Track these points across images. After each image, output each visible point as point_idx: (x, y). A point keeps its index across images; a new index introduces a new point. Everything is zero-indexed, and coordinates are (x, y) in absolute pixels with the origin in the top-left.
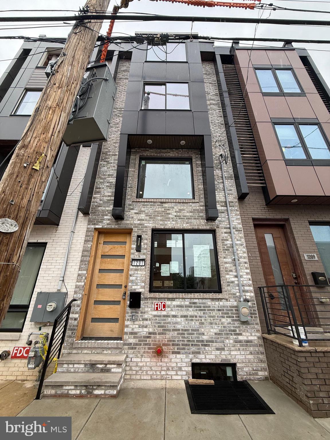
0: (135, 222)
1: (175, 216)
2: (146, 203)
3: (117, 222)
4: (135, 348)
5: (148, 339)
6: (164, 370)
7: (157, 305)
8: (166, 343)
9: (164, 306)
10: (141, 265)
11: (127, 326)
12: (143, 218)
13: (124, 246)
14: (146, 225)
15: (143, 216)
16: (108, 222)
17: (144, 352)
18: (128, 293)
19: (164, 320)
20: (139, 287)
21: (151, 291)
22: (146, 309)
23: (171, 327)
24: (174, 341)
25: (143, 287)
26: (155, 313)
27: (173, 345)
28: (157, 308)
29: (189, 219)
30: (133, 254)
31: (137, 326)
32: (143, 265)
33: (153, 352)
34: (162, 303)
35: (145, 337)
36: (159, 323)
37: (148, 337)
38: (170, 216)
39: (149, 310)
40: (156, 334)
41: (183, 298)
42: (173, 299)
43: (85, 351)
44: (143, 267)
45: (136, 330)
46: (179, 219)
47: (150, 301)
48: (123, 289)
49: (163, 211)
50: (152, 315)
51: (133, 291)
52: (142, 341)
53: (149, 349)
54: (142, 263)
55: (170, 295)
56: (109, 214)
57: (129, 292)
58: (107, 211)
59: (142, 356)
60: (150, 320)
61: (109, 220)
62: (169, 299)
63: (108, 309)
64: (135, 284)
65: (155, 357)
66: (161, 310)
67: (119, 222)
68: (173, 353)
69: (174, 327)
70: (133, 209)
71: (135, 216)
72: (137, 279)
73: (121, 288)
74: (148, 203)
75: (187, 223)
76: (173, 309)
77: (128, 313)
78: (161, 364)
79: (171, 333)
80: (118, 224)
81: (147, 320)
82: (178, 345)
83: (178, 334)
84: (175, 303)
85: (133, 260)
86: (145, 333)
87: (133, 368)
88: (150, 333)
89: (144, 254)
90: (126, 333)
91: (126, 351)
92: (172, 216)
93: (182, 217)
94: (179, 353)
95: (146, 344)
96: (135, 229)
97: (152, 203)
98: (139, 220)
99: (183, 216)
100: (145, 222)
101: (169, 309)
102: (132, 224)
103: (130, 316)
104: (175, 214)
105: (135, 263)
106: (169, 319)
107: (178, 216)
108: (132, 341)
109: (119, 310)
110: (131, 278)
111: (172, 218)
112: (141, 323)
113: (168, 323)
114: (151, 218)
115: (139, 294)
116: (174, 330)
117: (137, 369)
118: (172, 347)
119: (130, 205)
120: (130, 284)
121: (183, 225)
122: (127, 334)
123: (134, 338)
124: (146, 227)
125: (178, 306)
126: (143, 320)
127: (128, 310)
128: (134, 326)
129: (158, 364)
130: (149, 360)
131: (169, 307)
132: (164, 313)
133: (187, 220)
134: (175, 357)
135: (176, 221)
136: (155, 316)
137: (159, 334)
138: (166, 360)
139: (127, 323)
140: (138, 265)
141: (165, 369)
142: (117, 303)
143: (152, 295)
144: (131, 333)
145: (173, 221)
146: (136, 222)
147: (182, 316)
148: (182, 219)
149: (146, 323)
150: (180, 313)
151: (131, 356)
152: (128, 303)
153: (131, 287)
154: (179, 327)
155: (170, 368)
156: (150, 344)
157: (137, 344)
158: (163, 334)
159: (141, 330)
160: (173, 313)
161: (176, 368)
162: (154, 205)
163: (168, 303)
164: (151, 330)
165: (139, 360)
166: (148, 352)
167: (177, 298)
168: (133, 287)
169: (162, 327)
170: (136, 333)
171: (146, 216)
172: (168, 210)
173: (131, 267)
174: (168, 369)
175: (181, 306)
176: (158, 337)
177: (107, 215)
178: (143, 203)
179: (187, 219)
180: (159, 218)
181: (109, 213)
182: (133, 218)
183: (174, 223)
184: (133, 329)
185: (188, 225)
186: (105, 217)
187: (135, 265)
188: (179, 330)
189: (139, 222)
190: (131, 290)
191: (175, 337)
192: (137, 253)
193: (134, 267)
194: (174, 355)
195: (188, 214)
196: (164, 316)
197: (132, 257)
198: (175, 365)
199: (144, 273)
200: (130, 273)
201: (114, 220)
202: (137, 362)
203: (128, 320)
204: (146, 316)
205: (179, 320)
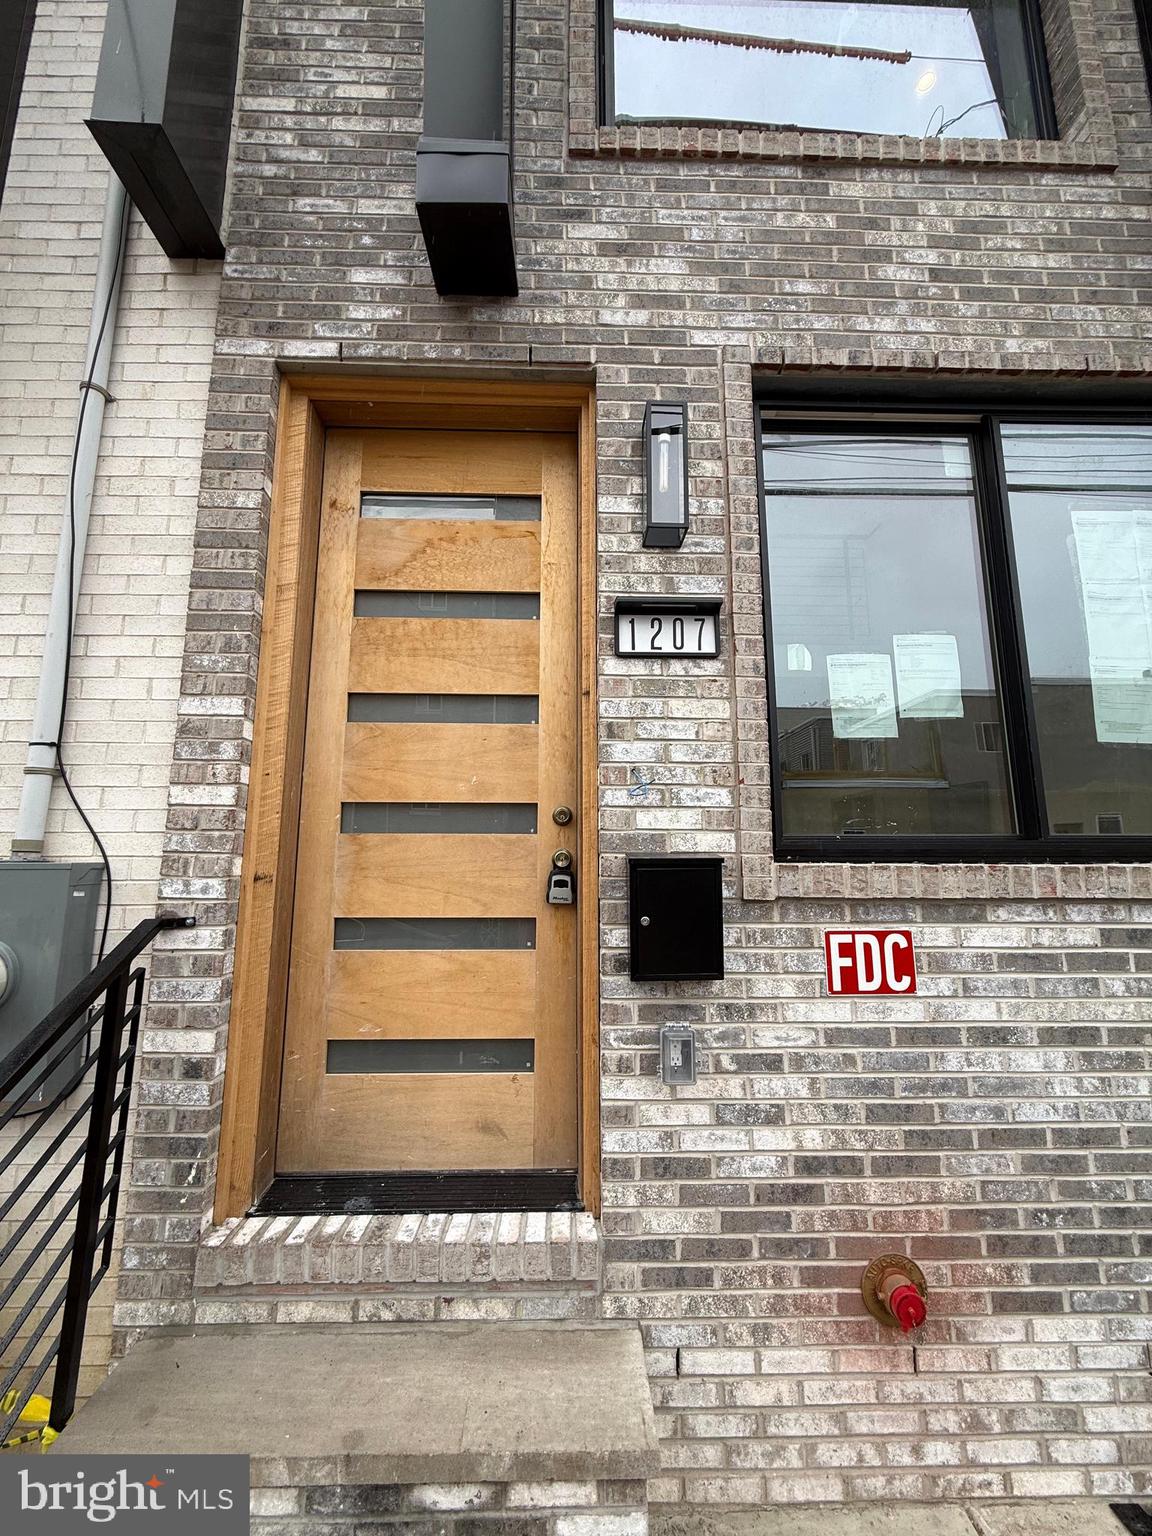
0: (607, 317)
1: (935, 274)
2: (683, 172)
3: (462, 312)
4: (704, 1279)
5: (798, 1210)
6: (945, 1435)
7: (847, 950)
8: (945, 1231)
9: (905, 962)
10: (691, 647)
11: (624, 1116)
12: (674, 285)
13: (524, 525)
14: (699, 338)
15: (667, 271)
16: (385, 313)
17: (777, 1307)
18: (604, 874)
19: (913, 1064)
20: (688, 818)
21: (786, 851)
22: (763, 987)
23: (970, 1114)
24: (1002, 1218)
25: (731, 821)
26: (839, 1012)
27: (999, 1246)
28: (849, 975)
29: (1044, 296)
30: (620, 563)
31: (702, 1114)
32: (709, 647)
33: (844, 1304)
34: (881, 937)
35: (768, 1194)
36: (874, 1087)
37: (799, 1194)
38: (889, 271)
39: (789, 990)
40: (860, 1173)
41: (1045, 902)
42: (971, 909)
43: (303, 1311)
44: (711, 668)
45: (694, 1144)
46: (968, 295)
47: (785, 927)
49: (831, 238)
50: (808, 1025)
51: (643, 851)
52: (755, 1222)
53: (812, 1278)
54: (698, 636)
55: (954, 880)
56: (389, 256)
57: (615, 860)
58: (372, 223)
59: (762, 1334)
60: (798, 1063)
61: (389, 296)
62: (936, 908)
63: (449, 977)
64: (654, 798)
65: (861, 1337)
66: (885, 989)
67: (481, 316)
68: (1006, 1304)
69: (998, 1112)
70: (579, 215)
71: (608, 273)
72: (664, 758)
74: (702, 172)
75: (1032, 330)
76: (979, 980)
77: (618, 1015)
78: (913, 1386)
79: (977, 1164)
80: (470, 333)
81: (773, 1064)
82: (1036, 1246)
83: (1031, 1165)
84: (985, 937)
85: (629, 608)
86: (772, 1161)
87: (703, 1425)
88: (809, 1165)
89: (706, 566)
90: (621, 1169)
91: (631, 1303)
92: (905, 274)
93: (987, 283)
94: (1049, 1305)
95: (783, 1249)
96: (615, 375)
97: (736, 172)
98: (639, 300)
99: (997, 275)
100: (694, 317)
101: (944, 984)
102: (584, 337)
103: (639, 1039)
104: (932, 257)
105: (640, 635)
106: (954, 1058)
107: (956, 276)
108: (670, 1221)
110: (621, 751)
111: (912, 293)
112: (734, 1087)
113: (945, 1086)
114: (734, 287)
115: (708, 870)
116: (994, 1139)
117: (733, 1427)
118: (990, 1266)
119: (558, 183)
120: (616, 796)
121: (999, 345)
122: (628, 1175)
123: (688, 1198)
124: (704, 356)
125: (1009, 961)
126: (748, 1064)
127: (618, 988)
128: (677, 1116)
129: (895, 1391)
130: (816, 1359)
131: (940, 964)
132: (907, 1012)
133: (1029, 309)
134: (1019, 1336)
135: (940, 313)
136: (834, 1036)
137: (884, 1168)
138: (954, 1358)
139: (615, 1090)
140: (668, 648)
141: (952, 1421)
142: (514, 932)
143: (807, 878)
144: (662, 1168)
145: (918, 311)
146: (618, 318)
147: (1049, 1037)
148: (986, 294)
149: (769, 1087)
150: (1036, 1014)
151: (672, 1335)
152: (617, 938)
153: (628, 821)
154: (1032, 1113)
155: (994, 1419)
156: (817, 1248)
157: (712, 1249)
158: (909, 1166)
159: (732, 1139)
160: (982, 1012)
161: (1033, 1419)
162: (754, 189)
163: (933, 936)
164: (814, 1140)
165: (740, 1361)
166: (803, 1306)
167: (1000, 902)
168: (644, 820)
169: (906, 1113)
170: (697, 1167)
171: (699, 268)
172: (872, 224)
173: (611, 666)
174: (976, 1427)
175: (1037, 962)
176: (873, 1188)
177: (368, 262)
178: (657, 170)
179: (1027, 297)
180: (803, 286)
181: (385, 243)
182: (585, 282)
183: (926, 326)
184: (669, 1136)
185: (1040, 343)
186: (359, 276)
187: (643, 646)
188: (1035, 1137)
189: (640, 317)
190: (629, 840)
191: (1011, 1191)
192: (645, 562)
193: (639, 668)
194: (1016, 1322)
195: (1034, 261)
196: (911, 1035)
197: (613, 585)
198: (1024, 1391)
199: (723, 710)
200: (610, 708)
201: (433, 300)
202: (725, 1384)
203: (624, 1067)
204: (766, 1038)
205: (1029, 1061)
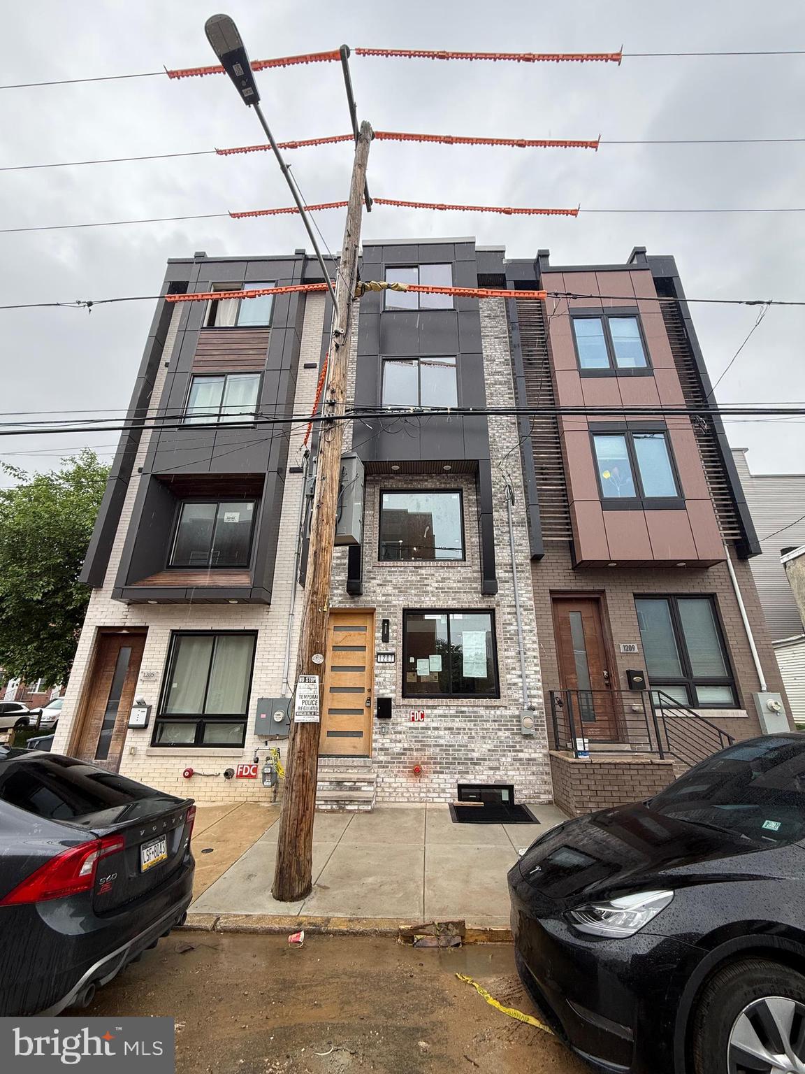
0: (378, 598)
1: (437, 588)
2: (393, 569)
3: (353, 598)
4: (387, 767)
5: (403, 757)
6: (423, 792)
7: (413, 714)
8: (426, 760)
9: (422, 716)
10: (390, 661)
11: (376, 741)
12: (390, 592)
13: (364, 632)
14: (394, 602)
15: (389, 589)
16: (340, 598)
17: (399, 772)
18: (374, 699)
19: (423, 733)
20: (388, 691)
21: (404, 697)
22: (399, 720)
23: (431, 742)
24: (435, 758)
25: (394, 691)
26: (411, 724)
27: (434, 763)
28: (413, 718)
29: (456, 592)
30: (379, 645)
31: (388, 741)
32: (393, 661)
33: (409, 772)
34: (419, 711)
35: (398, 754)
36: (416, 737)
37: (403, 754)
38: (429, 588)
39: (403, 720)
40: (413, 751)
41: (447, 706)
42: (434, 707)
43: (326, 770)
44: (393, 664)
45: (387, 746)
46: (442, 592)
47: (403, 710)
48: (366, 694)
49: (419, 581)
50: (406, 727)
51: (381, 697)
52: (396, 758)
53: (404, 767)
54: (391, 659)
55: (431, 702)
56: (341, 587)
57: (376, 698)
58: (338, 581)
59: (396, 776)
60: (404, 733)
61: (341, 595)
62: (428, 707)
63: (348, 720)
64: (382, 687)
65: (411, 777)
66: (419, 720)
67: (356, 599)
68: (434, 772)
69: (436, 741)
70: (374, 578)
71: (378, 590)
72: (384, 680)
73: (363, 692)
74: (396, 569)
75: (453, 599)
76: (435, 719)
77: (375, 724)
78: (419, 785)
79: (432, 749)
80: (354, 602)
81: (400, 733)
82: (440, 763)
83: (441, 750)
84: (436, 712)
85: (379, 654)
86: (399, 749)
87: (386, 790)
88: (405, 749)
89: (393, 646)
90: (375, 749)
91: (376, 770)
92: (431, 588)
93: (446, 590)
94: (442, 773)
95: (400, 763)
96: (379, 610)
97: (402, 569)
98: (384, 595)
99: (448, 588)
100: (393, 598)
101: (429, 720)
102: (374, 602)
103: (379, 728)
104: (436, 585)
105: (381, 659)
106: (429, 732)
107: (440, 588)
108: (382, 758)
109: (363, 720)
110: (377, 679)
111: (432, 592)
112: (393, 736)
113: (427, 737)
114: (400, 592)
115: (389, 700)
116: (435, 746)
117: (391, 790)
118: (433, 766)
119: (370, 572)
120: (376, 687)
121: (447, 602)
123: (385, 754)
124: (395, 606)
125: (440, 716)
126: (396, 733)
127: (376, 720)
128: (384, 741)
129: (416, 785)
130: (405, 780)
131: (428, 717)
132: (422, 724)
133: (453, 595)
134: (437, 777)
135: (437, 596)
136: (410, 728)
137: (417, 750)
138: (426, 780)
139: (374, 737)
140: (386, 661)
141: (425, 790)
142: (360, 711)
143: (406, 701)
144: (382, 749)
145: (433, 596)
146: (380, 599)
147: (445, 729)
148: (446, 592)
149: (399, 737)
150: (444, 725)
151: (382, 776)
152: (376, 711)
153: (378, 691)
154: (442, 742)
155: (431, 790)
156: (405, 763)
157: (389, 762)
158: (421, 750)
159: (393, 745)
160: (435, 725)
161: (438, 790)
162: (405, 572)
163: (427, 712)
164: (406, 746)
165: (393, 780)
166: (403, 772)
167: (439, 706)
168: (381, 691)
169: (421, 741)
170: (387, 749)
171: (394, 588)
172: (426, 578)
173: (377, 664)
174: (429, 791)
175: (445, 716)
176: (415, 753)
177: (337, 589)
178: (388, 569)
179: (453, 592)
180: (413, 591)
181: (340, 585)
182: (375, 592)
183: (434, 599)
184: (383, 744)
185: (455, 602)
186: (335, 591)
187: (382, 661)
188: (442, 746)
189: (384, 598)
190: (378, 695)
191: (437, 754)
192: (383, 645)
193: (381, 664)
194: (436, 775)
195: (455, 585)
196: (423, 728)
197: (377, 649)
198: (437, 786)
199: (395, 672)
200: (376, 672)
201: (348, 596)
202: (390, 783)
203: (376, 733)
204: (399, 728)
205: (442, 733)
